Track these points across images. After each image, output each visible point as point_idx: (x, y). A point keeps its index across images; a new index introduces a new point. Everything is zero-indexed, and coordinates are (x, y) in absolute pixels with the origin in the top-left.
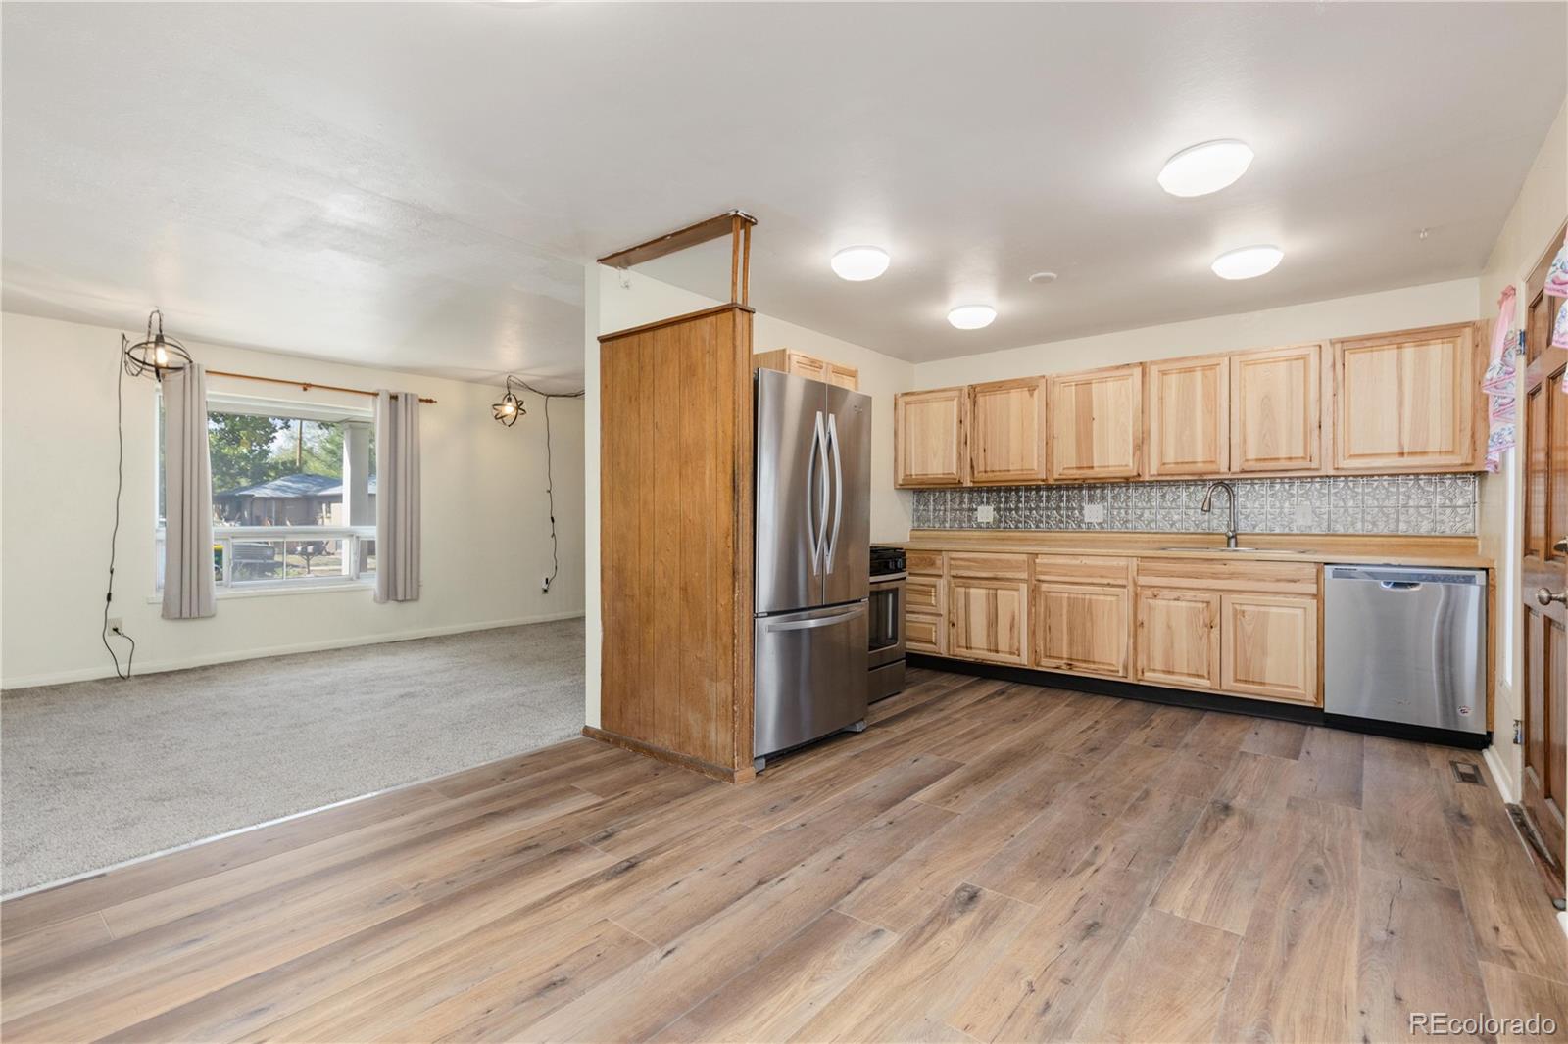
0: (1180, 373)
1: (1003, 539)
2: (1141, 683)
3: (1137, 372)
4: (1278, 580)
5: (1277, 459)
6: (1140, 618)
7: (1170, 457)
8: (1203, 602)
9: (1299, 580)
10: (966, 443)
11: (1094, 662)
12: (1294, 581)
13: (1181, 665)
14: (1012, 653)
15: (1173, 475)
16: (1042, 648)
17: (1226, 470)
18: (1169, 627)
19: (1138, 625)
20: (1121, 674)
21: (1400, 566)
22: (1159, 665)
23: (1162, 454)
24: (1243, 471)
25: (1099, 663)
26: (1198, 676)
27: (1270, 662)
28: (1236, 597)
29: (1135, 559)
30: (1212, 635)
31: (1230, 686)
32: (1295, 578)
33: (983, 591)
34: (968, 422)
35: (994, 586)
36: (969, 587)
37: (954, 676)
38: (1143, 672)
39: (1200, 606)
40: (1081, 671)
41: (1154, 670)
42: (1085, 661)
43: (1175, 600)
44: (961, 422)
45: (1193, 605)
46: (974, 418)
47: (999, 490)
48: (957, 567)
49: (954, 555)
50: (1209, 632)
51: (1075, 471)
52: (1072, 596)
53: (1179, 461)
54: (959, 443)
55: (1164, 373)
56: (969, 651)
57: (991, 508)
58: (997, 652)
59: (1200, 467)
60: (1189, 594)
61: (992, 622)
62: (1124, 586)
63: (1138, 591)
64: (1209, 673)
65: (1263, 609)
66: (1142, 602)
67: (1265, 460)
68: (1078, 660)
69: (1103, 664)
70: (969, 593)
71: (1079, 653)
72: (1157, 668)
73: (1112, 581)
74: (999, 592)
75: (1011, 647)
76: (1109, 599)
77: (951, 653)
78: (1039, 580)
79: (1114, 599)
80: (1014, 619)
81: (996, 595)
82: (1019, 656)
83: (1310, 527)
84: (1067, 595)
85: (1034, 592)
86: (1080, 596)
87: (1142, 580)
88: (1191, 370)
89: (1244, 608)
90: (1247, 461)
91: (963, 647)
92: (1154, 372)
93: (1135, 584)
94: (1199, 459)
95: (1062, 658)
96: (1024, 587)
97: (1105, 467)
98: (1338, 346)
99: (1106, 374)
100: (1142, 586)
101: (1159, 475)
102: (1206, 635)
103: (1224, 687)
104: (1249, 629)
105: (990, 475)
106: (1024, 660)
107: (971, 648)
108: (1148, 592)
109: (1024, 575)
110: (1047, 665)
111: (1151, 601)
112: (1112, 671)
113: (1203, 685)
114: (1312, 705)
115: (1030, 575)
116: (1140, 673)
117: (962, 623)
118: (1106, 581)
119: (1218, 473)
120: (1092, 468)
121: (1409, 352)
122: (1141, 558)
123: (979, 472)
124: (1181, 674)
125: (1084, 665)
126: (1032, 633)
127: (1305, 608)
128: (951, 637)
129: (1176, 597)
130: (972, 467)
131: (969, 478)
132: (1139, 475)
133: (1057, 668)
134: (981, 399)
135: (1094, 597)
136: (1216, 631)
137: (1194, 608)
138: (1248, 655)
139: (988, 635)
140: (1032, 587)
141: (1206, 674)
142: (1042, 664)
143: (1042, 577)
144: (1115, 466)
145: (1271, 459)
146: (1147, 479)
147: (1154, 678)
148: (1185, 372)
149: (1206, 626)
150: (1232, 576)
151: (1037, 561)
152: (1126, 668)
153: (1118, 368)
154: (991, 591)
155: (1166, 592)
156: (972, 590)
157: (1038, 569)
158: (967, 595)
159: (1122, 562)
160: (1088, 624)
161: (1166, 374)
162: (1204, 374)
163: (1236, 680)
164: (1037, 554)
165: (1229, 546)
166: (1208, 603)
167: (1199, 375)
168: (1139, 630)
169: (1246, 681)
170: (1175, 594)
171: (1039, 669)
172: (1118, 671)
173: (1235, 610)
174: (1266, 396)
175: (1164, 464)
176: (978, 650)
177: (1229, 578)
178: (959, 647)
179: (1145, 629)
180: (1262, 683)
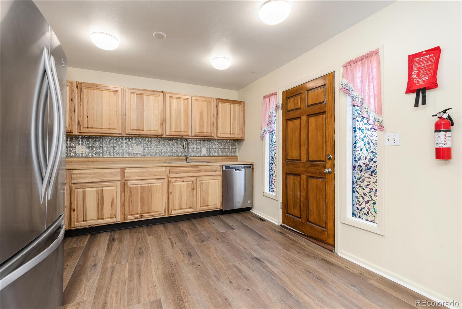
0: (176, 98)
1: (93, 162)
2: (170, 216)
3: (162, 94)
4: (212, 171)
5: (204, 133)
6: (170, 190)
7: (173, 129)
8: (191, 181)
9: (217, 171)
10: (75, 111)
11: (152, 212)
12: (215, 171)
13: (184, 206)
14: (111, 218)
15: (173, 136)
16: (128, 212)
17: (190, 135)
18: (180, 192)
19: (169, 193)
20: (163, 214)
21: (238, 165)
22: (177, 207)
23: (170, 128)
24: (195, 136)
25: (154, 212)
26: (190, 208)
27: (210, 198)
28: (200, 178)
29: (168, 167)
30: (194, 192)
31: (199, 209)
32: (216, 170)
33: (95, 189)
34: (76, 101)
35: (102, 186)
36: (85, 188)
37: (74, 239)
38: (171, 211)
39: (191, 183)
40: (147, 217)
41: (175, 210)
42: (148, 213)
43: (183, 182)
44: (72, 100)
45: (188, 183)
46: (81, 99)
47: (89, 137)
48: (77, 178)
49: (74, 172)
50: (193, 192)
51: (136, 131)
52: (143, 185)
53: (176, 131)
54: (70, 111)
55: (171, 97)
56: (85, 222)
57: (85, 147)
58: (103, 219)
59: (182, 133)
60: (187, 179)
61: (100, 204)
62: (164, 179)
63: (170, 180)
64: (193, 206)
65: (208, 181)
66: (171, 184)
67: (201, 132)
68: (145, 213)
69: (156, 212)
70: (85, 191)
71: (145, 209)
72: (176, 209)
73: (160, 177)
74: (104, 188)
75: (111, 214)
76: (158, 184)
77: (72, 226)
78: (126, 180)
79: (160, 184)
80: (113, 200)
81: (103, 190)
82: (116, 218)
83: (205, 154)
84: (140, 185)
85: (124, 186)
86: (146, 185)
87: (171, 175)
88: (180, 98)
89: (203, 182)
90: (196, 132)
91: (81, 221)
92: (168, 96)
93: (168, 177)
94: (183, 130)
95: (138, 214)
96: (119, 184)
97: (149, 130)
98: (218, 100)
99: (150, 93)
100: (170, 178)
101: (170, 135)
102: (192, 192)
103: (197, 210)
104: (204, 188)
105: (90, 129)
106: (119, 219)
107: (86, 221)
108: (173, 180)
109: (119, 178)
110: (131, 218)
111: (174, 183)
112: (160, 214)
113: (191, 211)
114: (219, 209)
115: (122, 178)
116: (170, 212)
117: (80, 208)
118: (157, 177)
119: (188, 136)
120: (143, 130)
121: (232, 105)
122: (170, 167)
123: (83, 128)
124: (184, 209)
125: (148, 214)
126: (123, 205)
127: (218, 179)
128: (72, 217)
129: (183, 180)
130: (79, 125)
131: (76, 131)
132: (162, 135)
133: (136, 219)
134: (85, 91)
135: (152, 185)
136: (195, 191)
137: (189, 184)
138: (204, 197)
139: (98, 211)
140: (123, 184)
141: (192, 207)
142: (128, 219)
143: (127, 179)
144: (153, 130)
145: (202, 132)
146: (165, 136)
147: (175, 212)
148: (178, 99)
149: (192, 190)
150: (199, 171)
151: (126, 171)
152: (165, 211)
153: (154, 91)
154: (99, 189)
155: (179, 179)
156: (87, 189)
157: (126, 175)
158: (84, 193)
159: (164, 169)
160: (150, 197)
161: (171, 98)
162: (184, 101)
163: (201, 207)
164: (125, 168)
165: (187, 161)
166: (193, 181)
167: (182, 100)
168: (170, 195)
169: (203, 206)
170: (183, 179)
171: (126, 221)
172: (162, 214)
173: (200, 183)
174: (201, 112)
175: (171, 131)
176: (92, 220)
177: (199, 172)
178: (78, 222)
179: (172, 194)
180: (208, 206)
